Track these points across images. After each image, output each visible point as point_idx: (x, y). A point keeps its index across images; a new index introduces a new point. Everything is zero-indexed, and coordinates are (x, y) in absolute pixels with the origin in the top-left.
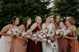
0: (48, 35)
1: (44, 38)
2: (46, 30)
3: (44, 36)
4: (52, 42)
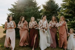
0: (43, 27)
1: (41, 29)
2: (42, 24)
3: (41, 28)
4: (46, 30)
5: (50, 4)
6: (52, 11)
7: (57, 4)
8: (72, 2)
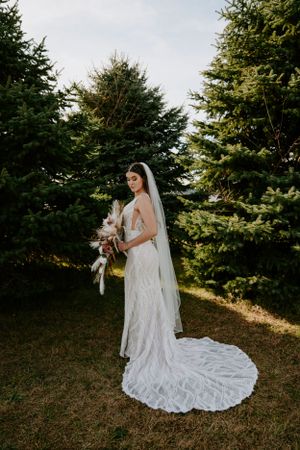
5: (120, 86)
6: (132, 126)
7: (156, 90)
8: (275, 79)
